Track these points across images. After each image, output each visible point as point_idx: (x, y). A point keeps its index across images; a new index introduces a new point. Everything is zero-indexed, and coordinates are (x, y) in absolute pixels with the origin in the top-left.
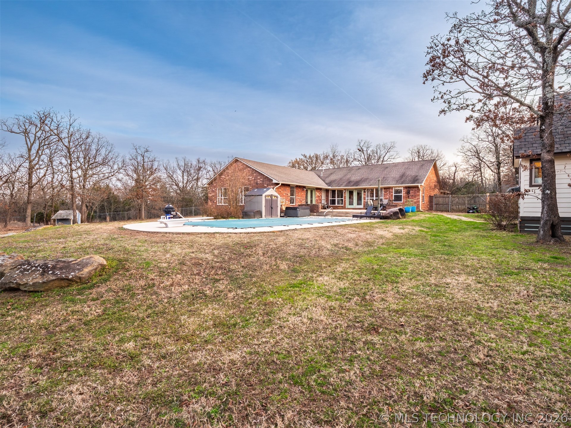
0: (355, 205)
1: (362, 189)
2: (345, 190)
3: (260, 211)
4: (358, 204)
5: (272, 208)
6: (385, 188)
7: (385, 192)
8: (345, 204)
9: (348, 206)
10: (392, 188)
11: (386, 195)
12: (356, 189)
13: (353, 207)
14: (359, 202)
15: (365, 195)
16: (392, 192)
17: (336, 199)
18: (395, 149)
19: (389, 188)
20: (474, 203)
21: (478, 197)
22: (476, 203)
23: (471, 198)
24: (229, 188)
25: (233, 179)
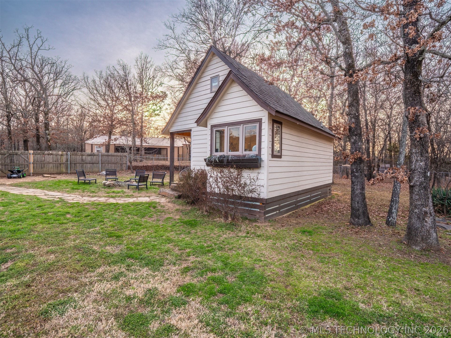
20: (11, 163)
21: (16, 154)
22: (14, 163)
23: (6, 156)
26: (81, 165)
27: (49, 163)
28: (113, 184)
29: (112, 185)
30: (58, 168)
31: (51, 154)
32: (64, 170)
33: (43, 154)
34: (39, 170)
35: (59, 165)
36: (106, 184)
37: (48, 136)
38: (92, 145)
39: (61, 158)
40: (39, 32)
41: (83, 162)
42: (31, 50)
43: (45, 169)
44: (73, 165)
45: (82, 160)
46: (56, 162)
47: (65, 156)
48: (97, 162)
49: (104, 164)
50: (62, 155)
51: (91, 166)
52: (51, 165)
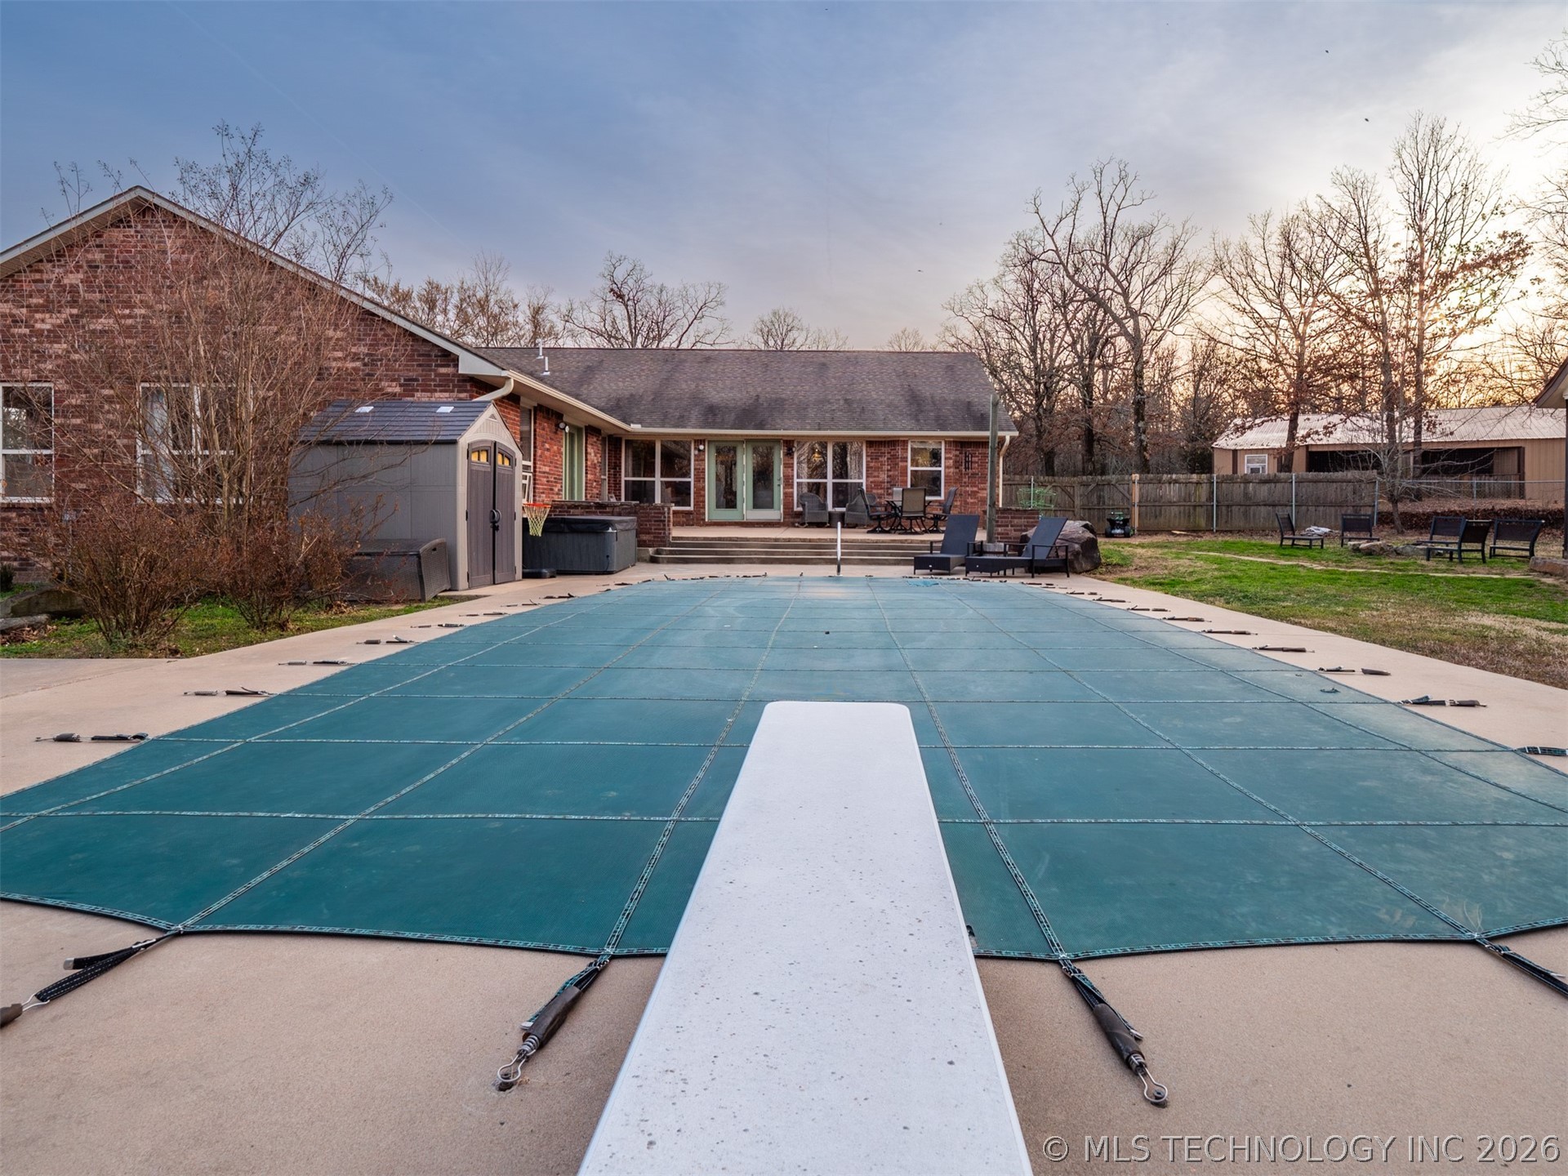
0: (746, 509)
1: (776, 440)
2: (700, 441)
3: (443, 545)
4: (757, 505)
5: (495, 528)
6: (871, 443)
7: (873, 457)
8: (700, 504)
9: (711, 511)
10: (903, 442)
11: (878, 469)
12: (749, 440)
13: (738, 519)
14: (763, 493)
15: (788, 466)
16: (905, 459)
17: (658, 480)
18: (720, 312)
19: (892, 443)
20: (1099, 504)
21: (1109, 484)
22: (1104, 503)
23: (1090, 488)
24: (66, 387)
25: (99, 327)
26: (1243, 509)
27: (1171, 504)
28: (1382, 549)
29: (1378, 550)
30: (1189, 516)
31: (1176, 482)
32: (1203, 523)
33: (1160, 482)
34: (1151, 523)
35: (1191, 508)
36: (1361, 547)
37: (1143, 437)
38: (1235, 452)
39: (1195, 490)
40: (1122, 167)
41: (1248, 503)
42: (1105, 218)
43: (1162, 520)
44: (1224, 508)
45: (1246, 494)
46: (1185, 501)
47: (1205, 487)
48: (1284, 501)
49: (1304, 508)
50: (1198, 483)
51: (1269, 514)
52: (1175, 510)
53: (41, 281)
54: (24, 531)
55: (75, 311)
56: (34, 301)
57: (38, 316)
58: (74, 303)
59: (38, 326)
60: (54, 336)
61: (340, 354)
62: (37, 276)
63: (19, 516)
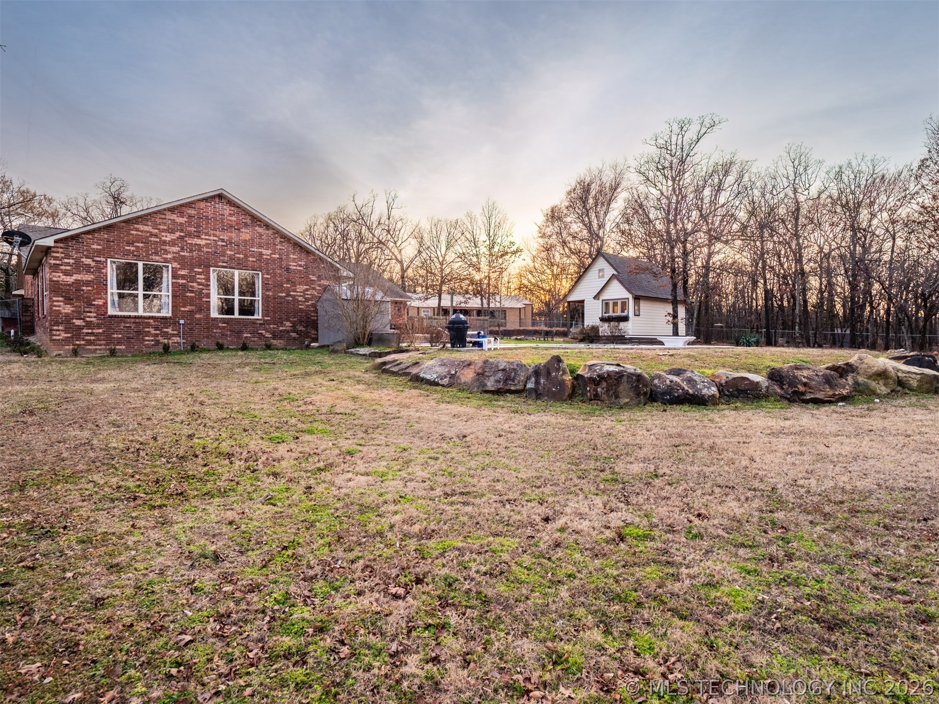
24: (178, 266)
25: (194, 242)
38: (419, 307)
53: (165, 219)
54: (156, 329)
55: (182, 234)
56: (161, 227)
57: (164, 234)
58: (182, 231)
59: (164, 238)
60: (173, 243)
61: (295, 264)
62: (163, 216)
63: (154, 321)
